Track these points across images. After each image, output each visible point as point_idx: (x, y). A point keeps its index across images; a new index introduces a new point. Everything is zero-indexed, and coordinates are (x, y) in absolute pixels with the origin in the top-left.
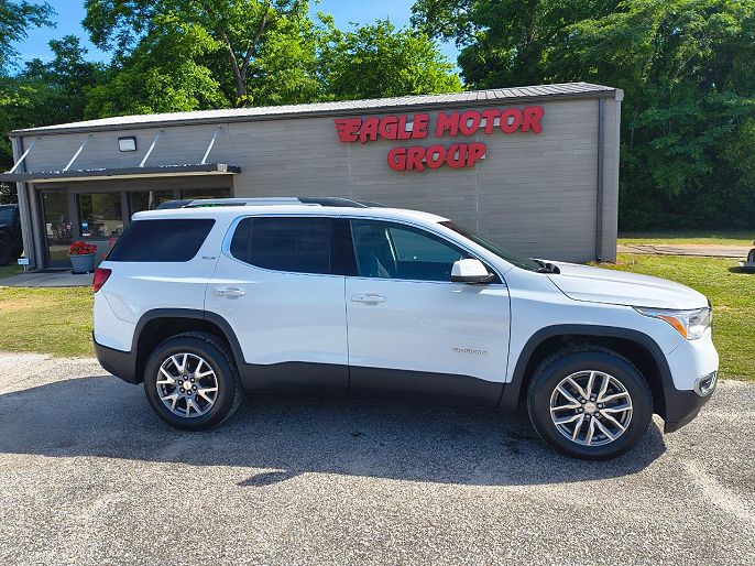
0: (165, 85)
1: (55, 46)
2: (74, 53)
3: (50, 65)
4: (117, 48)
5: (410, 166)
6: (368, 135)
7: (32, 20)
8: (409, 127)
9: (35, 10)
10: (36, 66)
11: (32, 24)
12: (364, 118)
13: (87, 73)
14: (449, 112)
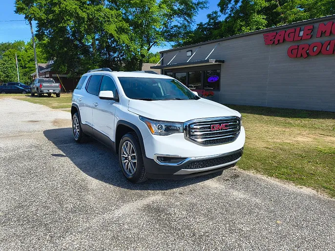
0: (242, 26)
1: (209, 16)
2: (215, 18)
3: (205, 24)
4: (229, 13)
5: (299, 55)
6: (279, 41)
7: (200, 7)
8: (301, 33)
9: (202, 3)
10: (201, 25)
11: (199, 9)
12: (278, 31)
13: (217, 25)
14: (325, 23)
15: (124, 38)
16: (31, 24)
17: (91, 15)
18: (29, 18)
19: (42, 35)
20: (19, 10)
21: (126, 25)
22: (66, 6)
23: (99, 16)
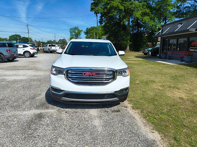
15: (146, 19)
16: (97, 16)
17: (127, 7)
18: (96, 13)
19: (102, 21)
20: (92, 9)
21: (148, 11)
22: (113, 4)
23: (131, 7)
